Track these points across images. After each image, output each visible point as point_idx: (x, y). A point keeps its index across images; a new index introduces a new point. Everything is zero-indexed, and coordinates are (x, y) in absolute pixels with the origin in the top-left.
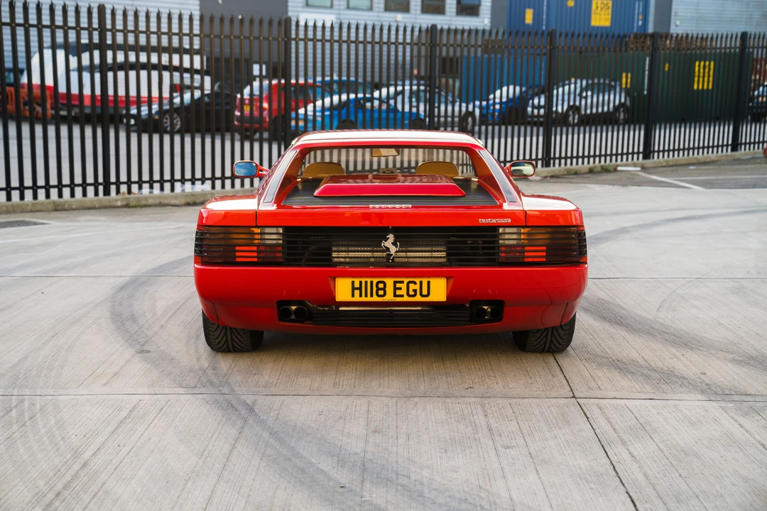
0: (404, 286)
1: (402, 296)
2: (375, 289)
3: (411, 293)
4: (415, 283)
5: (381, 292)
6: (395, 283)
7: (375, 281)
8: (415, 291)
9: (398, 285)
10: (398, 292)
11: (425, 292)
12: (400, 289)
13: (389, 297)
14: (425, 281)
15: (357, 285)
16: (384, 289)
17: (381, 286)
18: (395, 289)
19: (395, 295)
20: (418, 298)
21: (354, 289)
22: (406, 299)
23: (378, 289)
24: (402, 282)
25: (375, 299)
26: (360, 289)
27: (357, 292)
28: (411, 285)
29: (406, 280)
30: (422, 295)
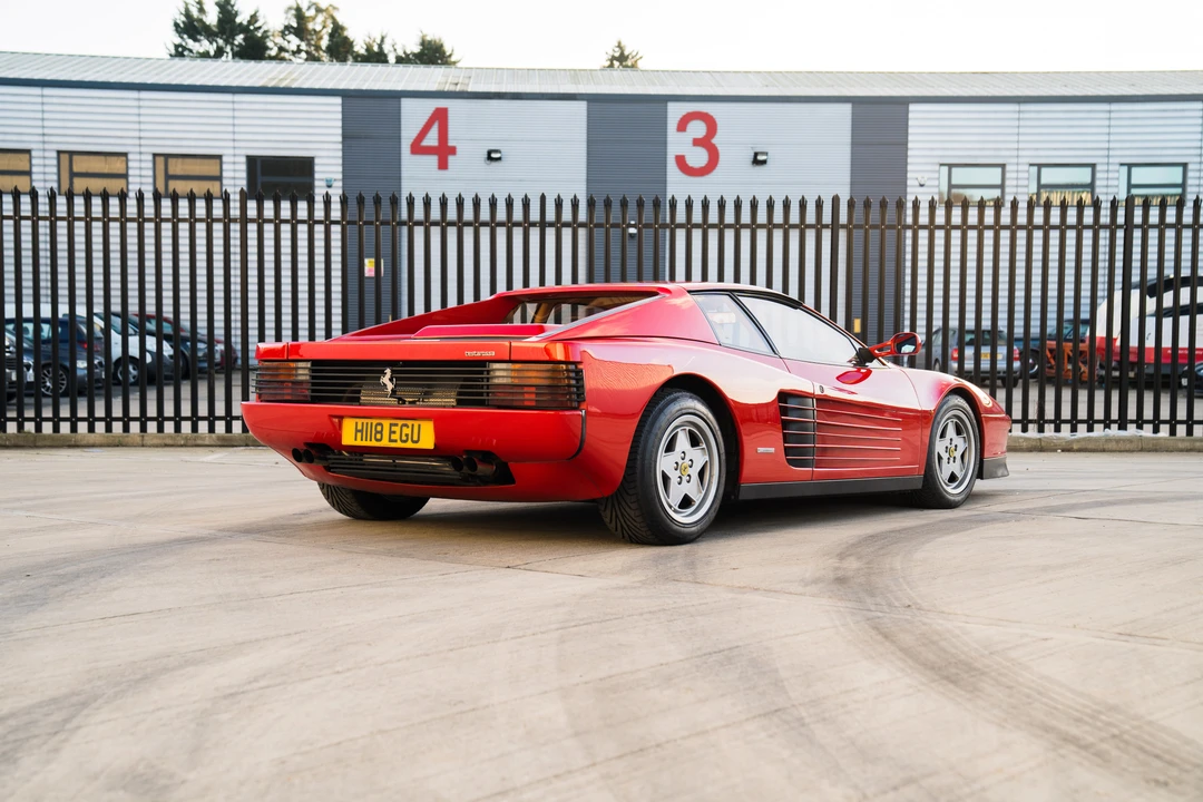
0: (397, 429)
1: (396, 441)
2: (374, 432)
3: (404, 438)
4: (406, 426)
5: (379, 436)
6: (391, 425)
7: (375, 422)
8: (407, 435)
9: (394, 428)
10: (393, 437)
11: (415, 438)
12: (394, 432)
13: (385, 443)
14: (416, 423)
15: (360, 427)
16: (381, 432)
17: (379, 428)
18: (392, 432)
19: (391, 440)
20: (409, 445)
21: (357, 431)
22: (399, 445)
23: (377, 432)
24: (396, 425)
25: (374, 443)
26: (361, 431)
27: (359, 435)
28: (404, 428)
29: (400, 422)
30: (413, 442)
